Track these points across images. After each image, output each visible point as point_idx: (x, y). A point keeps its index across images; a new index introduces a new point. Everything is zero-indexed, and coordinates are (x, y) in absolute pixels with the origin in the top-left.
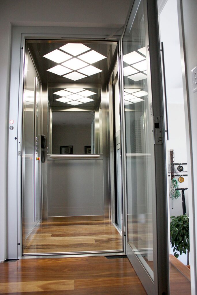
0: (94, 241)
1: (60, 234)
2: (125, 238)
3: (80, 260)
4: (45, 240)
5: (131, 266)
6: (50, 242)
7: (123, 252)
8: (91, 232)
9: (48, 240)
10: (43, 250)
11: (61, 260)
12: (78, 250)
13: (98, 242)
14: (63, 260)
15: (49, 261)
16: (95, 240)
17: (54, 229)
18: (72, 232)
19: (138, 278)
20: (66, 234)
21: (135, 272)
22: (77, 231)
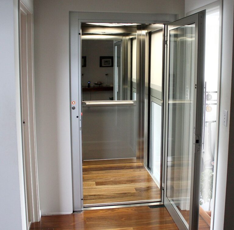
0: (135, 190)
1: (103, 182)
2: (164, 192)
3: (130, 210)
4: (93, 189)
5: (169, 215)
6: (98, 192)
7: (161, 202)
8: (129, 179)
9: (95, 189)
10: (97, 201)
11: (115, 211)
12: (125, 200)
13: (138, 191)
14: (117, 210)
15: (107, 211)
16: (135, 188)
17: (95, 175)
18: (112, 179)
19: (176, 225)
20: (108, 181)
21: (173, 220)
22: (116, 178)
